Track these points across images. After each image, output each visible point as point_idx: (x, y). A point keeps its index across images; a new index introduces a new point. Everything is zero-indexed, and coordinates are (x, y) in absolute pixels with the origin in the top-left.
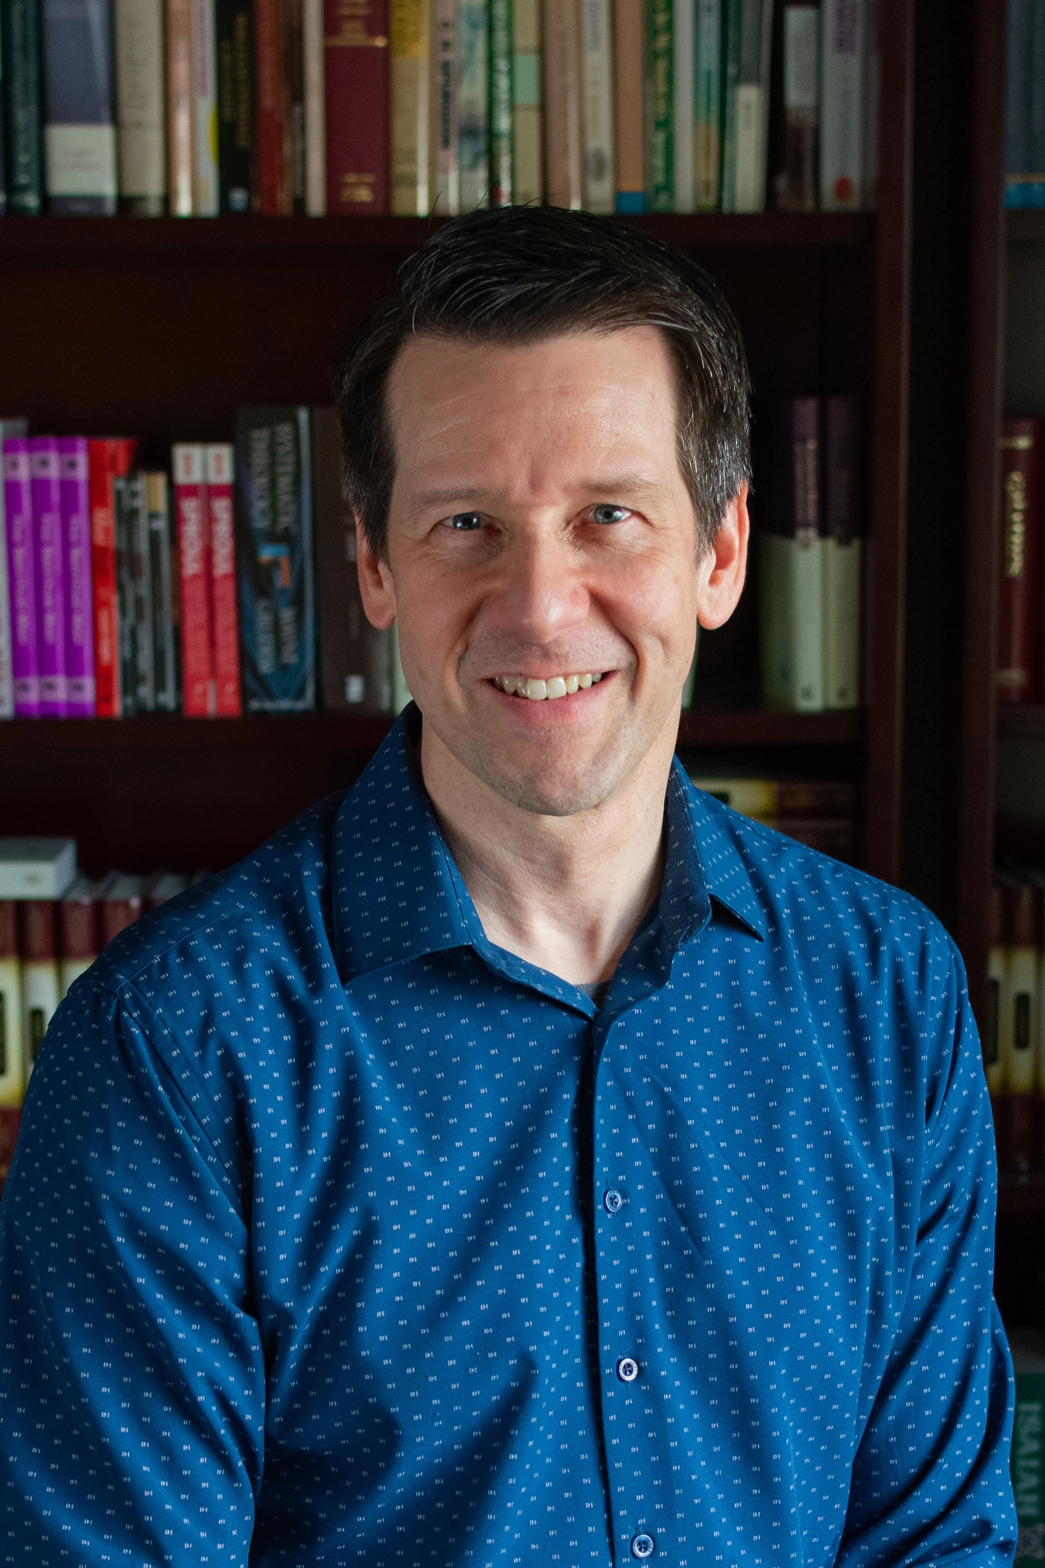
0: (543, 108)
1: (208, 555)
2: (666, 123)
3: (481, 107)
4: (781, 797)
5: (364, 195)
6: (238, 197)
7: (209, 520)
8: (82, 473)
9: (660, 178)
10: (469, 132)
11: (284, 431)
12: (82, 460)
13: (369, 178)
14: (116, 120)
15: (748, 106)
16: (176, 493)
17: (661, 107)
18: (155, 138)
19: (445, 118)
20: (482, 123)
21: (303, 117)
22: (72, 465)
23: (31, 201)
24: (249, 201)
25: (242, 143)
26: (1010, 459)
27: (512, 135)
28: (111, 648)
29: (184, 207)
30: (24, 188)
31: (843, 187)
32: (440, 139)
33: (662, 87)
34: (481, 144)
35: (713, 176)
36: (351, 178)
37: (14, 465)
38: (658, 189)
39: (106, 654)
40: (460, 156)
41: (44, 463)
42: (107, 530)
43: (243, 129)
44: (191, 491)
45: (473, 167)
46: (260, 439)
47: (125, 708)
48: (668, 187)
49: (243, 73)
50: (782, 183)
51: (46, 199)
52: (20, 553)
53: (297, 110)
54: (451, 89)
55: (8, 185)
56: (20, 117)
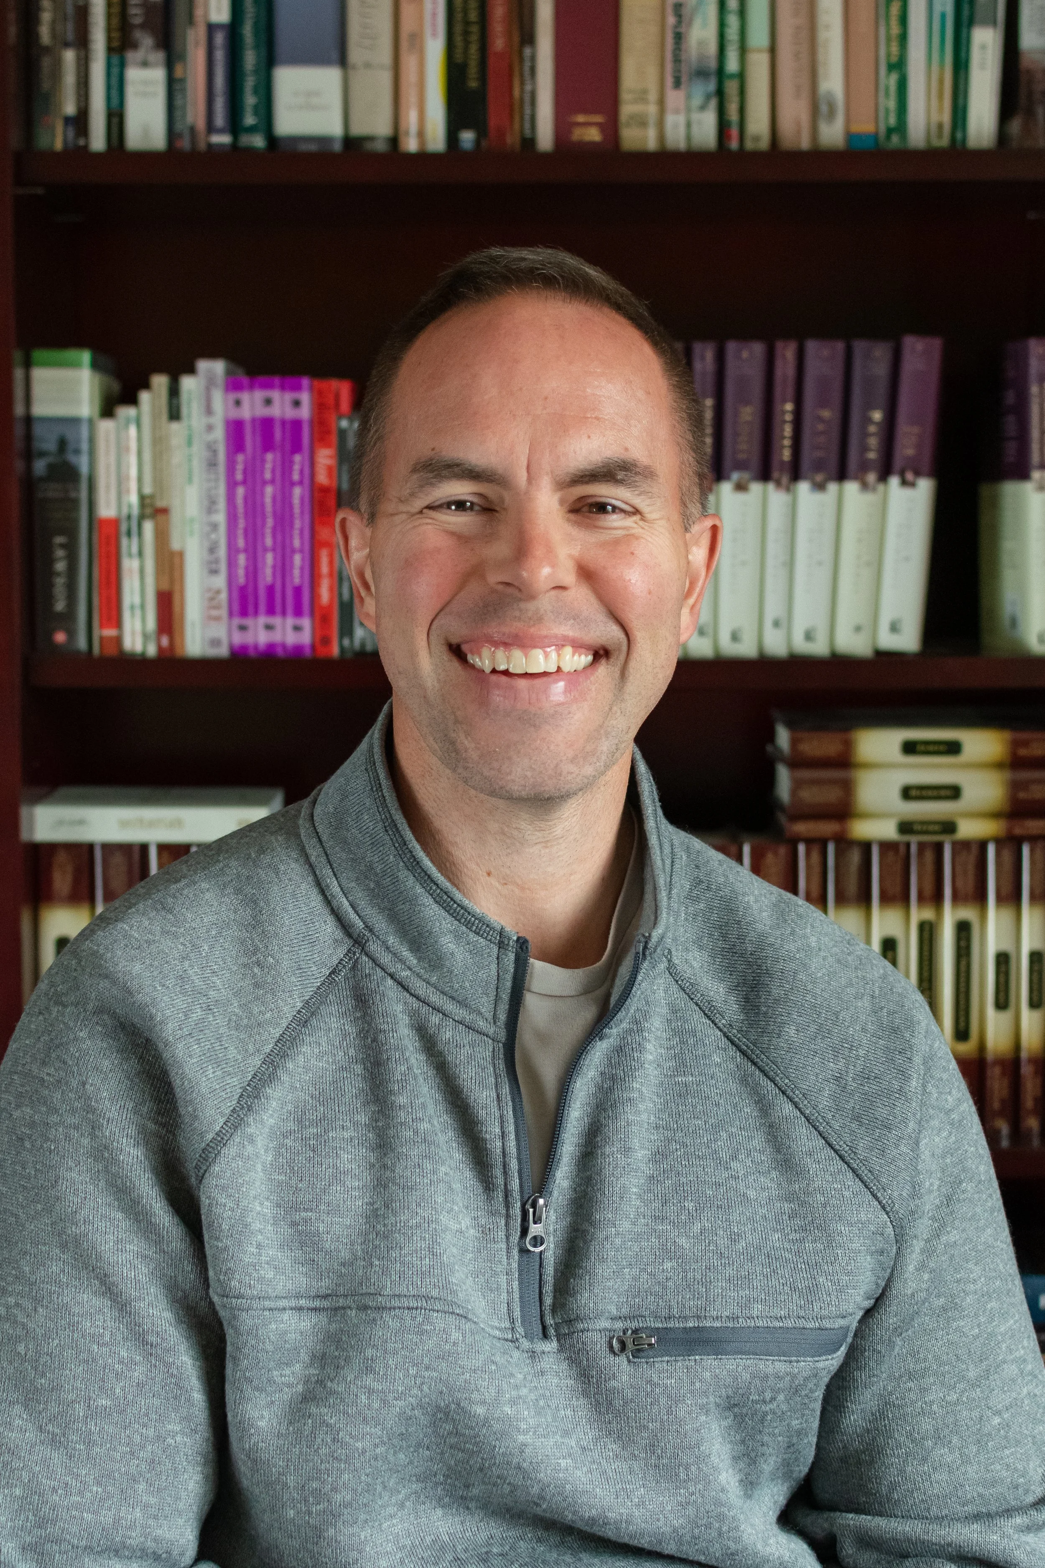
0: (773, 50)
2: (899, 66)
3: (712, 48)
4: (1015, 744)
5: (593, 135)
6: (467, 137)
8: (305, 412)
9: (892, 121)
10: (701, 73)
12: (305, 398)
13: (598, 119)
14: (343, 61)
15: (983, 47)
17: (895, 49)
18: (385, 78)
19: (677, 60)
20: (713, 64)
21: (533, 58)
22: (297, 404)
23: (258, 141)
24: (478, 142)
25: (473, 84)
27: (741, 76)
28: (331, 589)
29: (411, 145)
30: (252, 130)
32: (669, 80)
33: (895, 30)
34: (712, 86)
35: (946, 118)
36: (581, 118)
37: (238, 403)
38: (890, 131)
39: (325, 594)
40: (689, 97)
41: (268, 402)
42: (330, 469)
43: (473, 70)
45: (703, 108)
47: (342, 649)
48: (901, 127)
49: (473, 16)
50: (1015, 126)
51: (273, 141)
52: (240, 491)
53: (527, 51)
54: (683, 30)
55: (235, 125)
56: (250, 59)
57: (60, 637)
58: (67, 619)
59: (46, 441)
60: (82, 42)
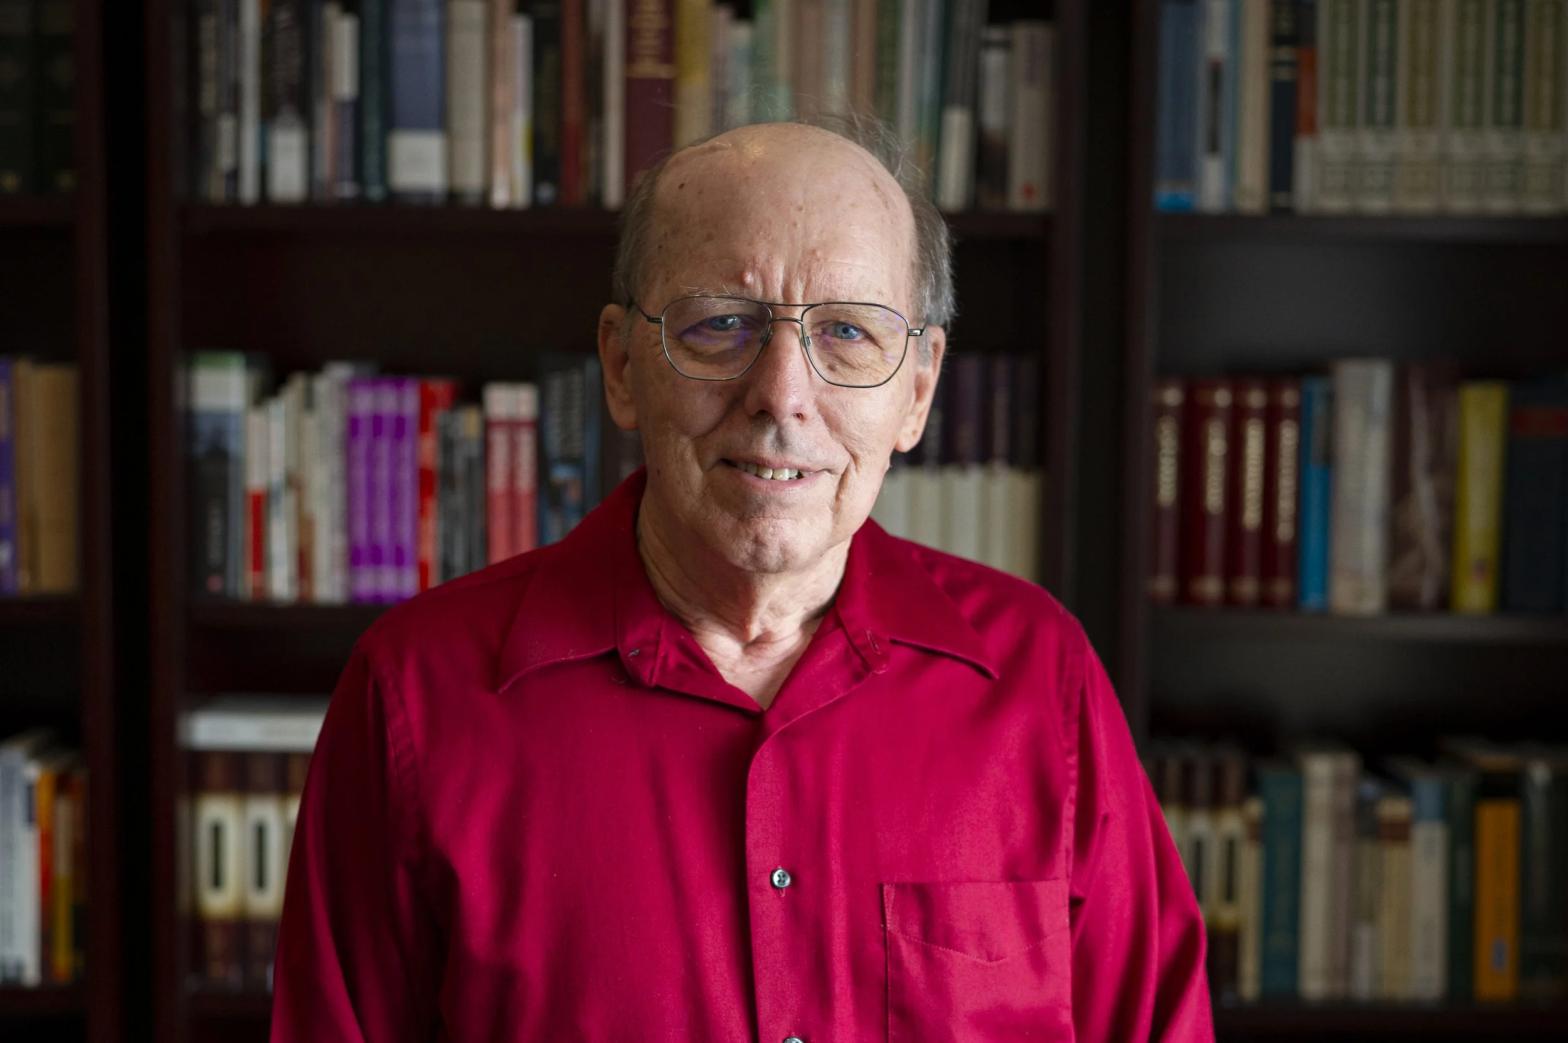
1: (512, 476)
6: (546, 192)
7: (513, 448)
8: (410, 409)
11: (576, 378)
12: (414, 397)
14: (446, 128)
15: (956, 127)
16: (488, 426)
18: (478, 146)
21: (601, 129)
22: (404, 402)
23: (376, 192)
24: (554, 195)
25: (552, 150)
26: (1161, 411)
29: (500, 197)
30: (370, 182)
31: (1029, 191)
39: (426, 553)
42: (430, 453)
43: (552, 139)
44: (500, 423)
46: (556, 385)
51: (389, 192)
53: (596, 124)
55: (359, 176)
56: (373, 125)
57: (215, 584)
58: (221, 570)
59: (205, 428)
60: (236, 109)
